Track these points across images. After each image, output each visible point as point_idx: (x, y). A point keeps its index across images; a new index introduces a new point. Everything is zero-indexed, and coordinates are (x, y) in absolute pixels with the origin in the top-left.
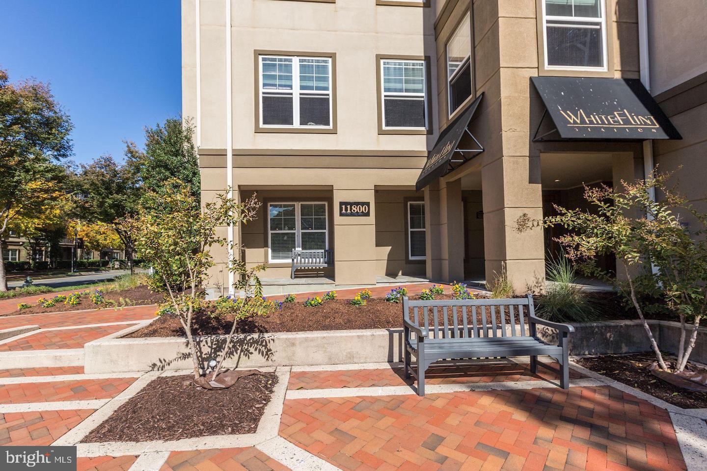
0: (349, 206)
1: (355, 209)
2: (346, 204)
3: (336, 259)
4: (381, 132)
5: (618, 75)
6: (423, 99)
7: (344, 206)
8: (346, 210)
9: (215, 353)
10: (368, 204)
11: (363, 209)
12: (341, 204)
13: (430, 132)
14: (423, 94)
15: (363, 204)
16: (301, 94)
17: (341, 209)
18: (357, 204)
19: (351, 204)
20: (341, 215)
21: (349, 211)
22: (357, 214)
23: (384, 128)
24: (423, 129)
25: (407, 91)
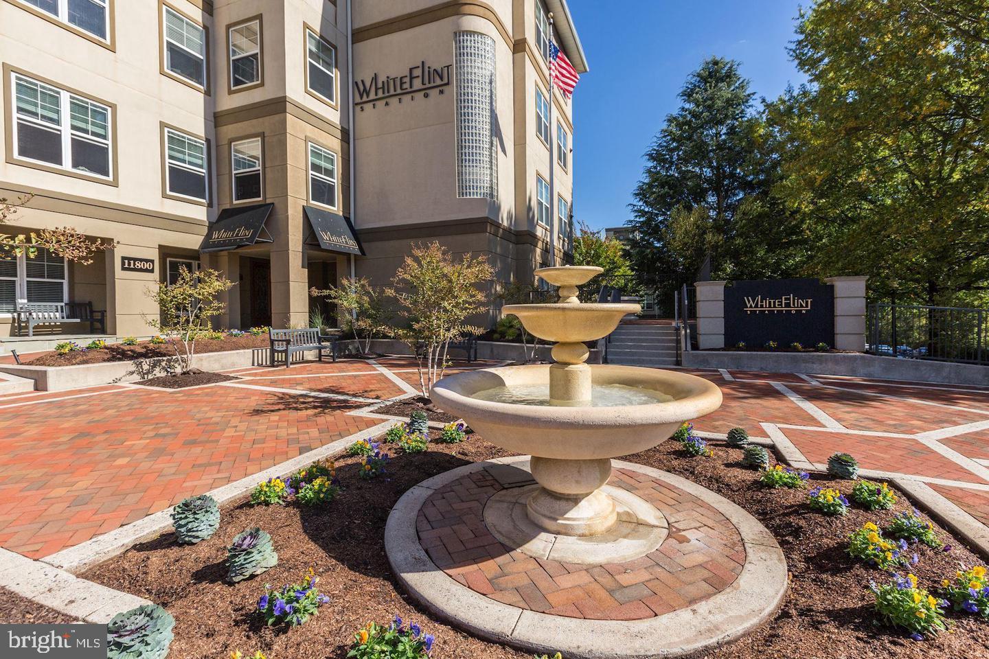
0: (132, 262)
1: (139, 265)
2: (129, 259)
3: (118, 311)
4: (164, 196)
5: (341, 214)
6: (203, 174)
7: (126, 261)
8: (129, 264)
9: (152, 369)
10: (152, 261)
11: (147, 266)
12: (123, 259)
13: (210, 205)
14: (204, 171)
15: (147, 261)
16: (72, 134)
17: (123, 264)
18: (141, 260)
19: (135, 260)
20: (124, 269)
21: (132, 266)
22: (141, 270)
23: (168, 192)
24: (204, 201)
25: (190, 163)
